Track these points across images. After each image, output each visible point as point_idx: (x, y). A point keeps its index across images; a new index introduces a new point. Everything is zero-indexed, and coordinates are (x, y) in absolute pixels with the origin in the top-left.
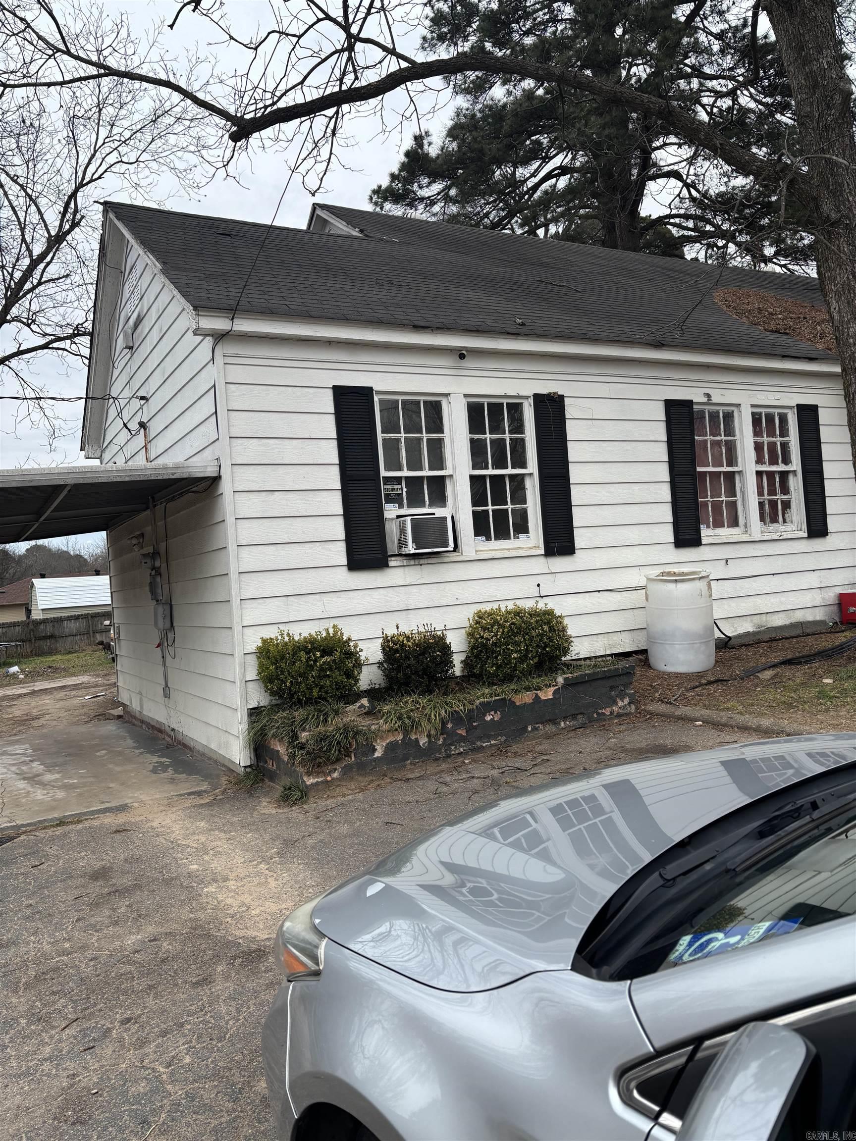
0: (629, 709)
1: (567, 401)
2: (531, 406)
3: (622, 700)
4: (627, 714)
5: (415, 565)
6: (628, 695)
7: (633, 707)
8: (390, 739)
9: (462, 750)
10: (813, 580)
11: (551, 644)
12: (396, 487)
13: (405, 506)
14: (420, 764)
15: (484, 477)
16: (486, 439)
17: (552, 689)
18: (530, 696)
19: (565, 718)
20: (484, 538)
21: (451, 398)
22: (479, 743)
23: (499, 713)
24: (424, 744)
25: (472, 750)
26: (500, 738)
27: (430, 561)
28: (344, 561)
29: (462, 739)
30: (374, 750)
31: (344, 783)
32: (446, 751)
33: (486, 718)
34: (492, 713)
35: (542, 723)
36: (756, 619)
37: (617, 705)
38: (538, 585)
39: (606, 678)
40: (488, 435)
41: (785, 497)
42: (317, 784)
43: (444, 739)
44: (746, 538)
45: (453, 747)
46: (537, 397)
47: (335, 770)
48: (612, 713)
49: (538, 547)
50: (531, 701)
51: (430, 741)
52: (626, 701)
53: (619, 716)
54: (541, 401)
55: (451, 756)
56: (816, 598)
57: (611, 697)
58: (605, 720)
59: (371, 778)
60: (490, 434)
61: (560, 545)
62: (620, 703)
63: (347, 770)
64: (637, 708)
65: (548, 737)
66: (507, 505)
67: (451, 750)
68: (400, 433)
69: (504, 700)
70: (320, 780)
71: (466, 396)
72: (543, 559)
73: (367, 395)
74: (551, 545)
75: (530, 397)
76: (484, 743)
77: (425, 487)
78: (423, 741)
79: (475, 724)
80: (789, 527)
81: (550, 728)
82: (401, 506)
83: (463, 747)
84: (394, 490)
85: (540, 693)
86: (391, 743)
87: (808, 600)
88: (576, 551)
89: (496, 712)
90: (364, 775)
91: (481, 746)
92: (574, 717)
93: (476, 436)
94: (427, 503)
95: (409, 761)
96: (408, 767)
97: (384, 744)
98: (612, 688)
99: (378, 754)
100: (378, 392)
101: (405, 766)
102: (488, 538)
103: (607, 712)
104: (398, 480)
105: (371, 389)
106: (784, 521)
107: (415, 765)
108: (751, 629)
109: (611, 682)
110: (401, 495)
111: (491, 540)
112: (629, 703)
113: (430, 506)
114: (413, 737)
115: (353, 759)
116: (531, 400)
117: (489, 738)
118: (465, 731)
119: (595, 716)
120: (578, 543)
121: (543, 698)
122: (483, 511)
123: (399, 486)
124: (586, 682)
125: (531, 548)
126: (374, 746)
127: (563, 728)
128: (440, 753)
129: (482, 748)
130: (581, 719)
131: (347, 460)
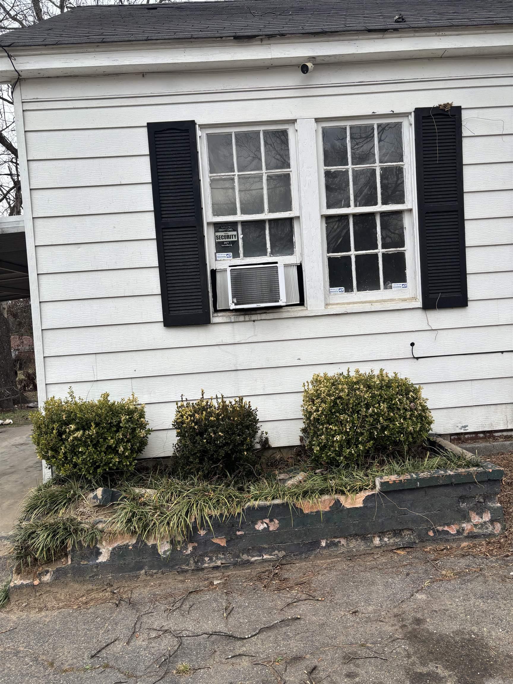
0: (491, 528)
1: (465, 115)
2: (411, 125)
3: (480, 514)
4: (485, 536)
5: (245, 321)
6: (490, 509)
7: (498, 526)
8: (119, 543)
9: (219, 563)
11: (391, 426)
12: (230, 233)
13: (241, 255)
14: (159, 575)
15: (345, 217)
16: (347, 171)
17: (363, 495)
18: (327, 503)
19: (381, 534)
20: (343, 289)
21: (297, 126)
22: (245, 557)
23: (277, 521)
24: (165, 552)
25: (235, 564)
26: (276, 552)
27: (264, 316)
28: (159, 316)
29: (219, 549)
30: (98, 553)
31: (56, 590)
32: (196, 563)
33: (257, 527)
34: (267, 521)
35: (345, 537)
37: (469, 521)
38: (412, 344)
39: (450, 485)
40: (350, 166)
42: (21, 587)
43: (194, 548)
45: (207, 559)
46: (419, 112)
47: (47, 572)
48: (459, 532)
49: (415, 299)
50: (328, 509)
51: (174, 550)
52: (487, 517)
53: (472, 536)
54: (424, 118)
55: (202, 569)
57: (459, 511)
58: (447, 541)
59: (90, 587)
60: (353, 164)
61: (444, 296)
62: (476, 519)
63: (59, 574)
64: (504, 528)
65: (351, 557)
66: (377, 248)
67: (203, 562)
68: (234, 171)
69: (285, 506)
70: (25, 582)
71: (317, 120)
72: (420, 313)
73: (187, 131)
74: (431, 296)
75: (410, 113)
76: (253, 556)
77: (267, 232)
78: (164, 548)
79: (239, 533)
81: (357, 545)
82: (236, 255)
83: (221, 559)
84: (228, 237)
85: (342, 498)
86: (119, 548)
88: (469, 303)
89: (271, 521)
90: (83, 582)
91: (248, 561)
92: (397, 533)
93: (333, 168)
94: (269, 250)
95: (143, 571)
96: (142, 577)
97: (111, 549)
98: (463, 498)
99: (103, 558)
100: (202, 127)
101: (138, 577)
102: (349, 288)
103: (453, 530)
104: (233, 225)
105: (193, 123)
107: (152, 576)
109: (460, 491)
110: (236, 243)
111: (352, 291)
112: (492, 521)
113: (273, 253)
114: (150, 543)
115: (70, 562)
116: (412, 119)
117: (260, 551)
118: (224, 541)
119: (431, 534)
120: (472, 292)
121: (348, 506)
122: (343, 257)
123: (235, 233)
124: (418, 489)
125: (404, 300)
126: (99, 549)
127: (376, 547)
128: (188, 565)
129: (248, 563)
130: (408, 536)
131: (163, 206)
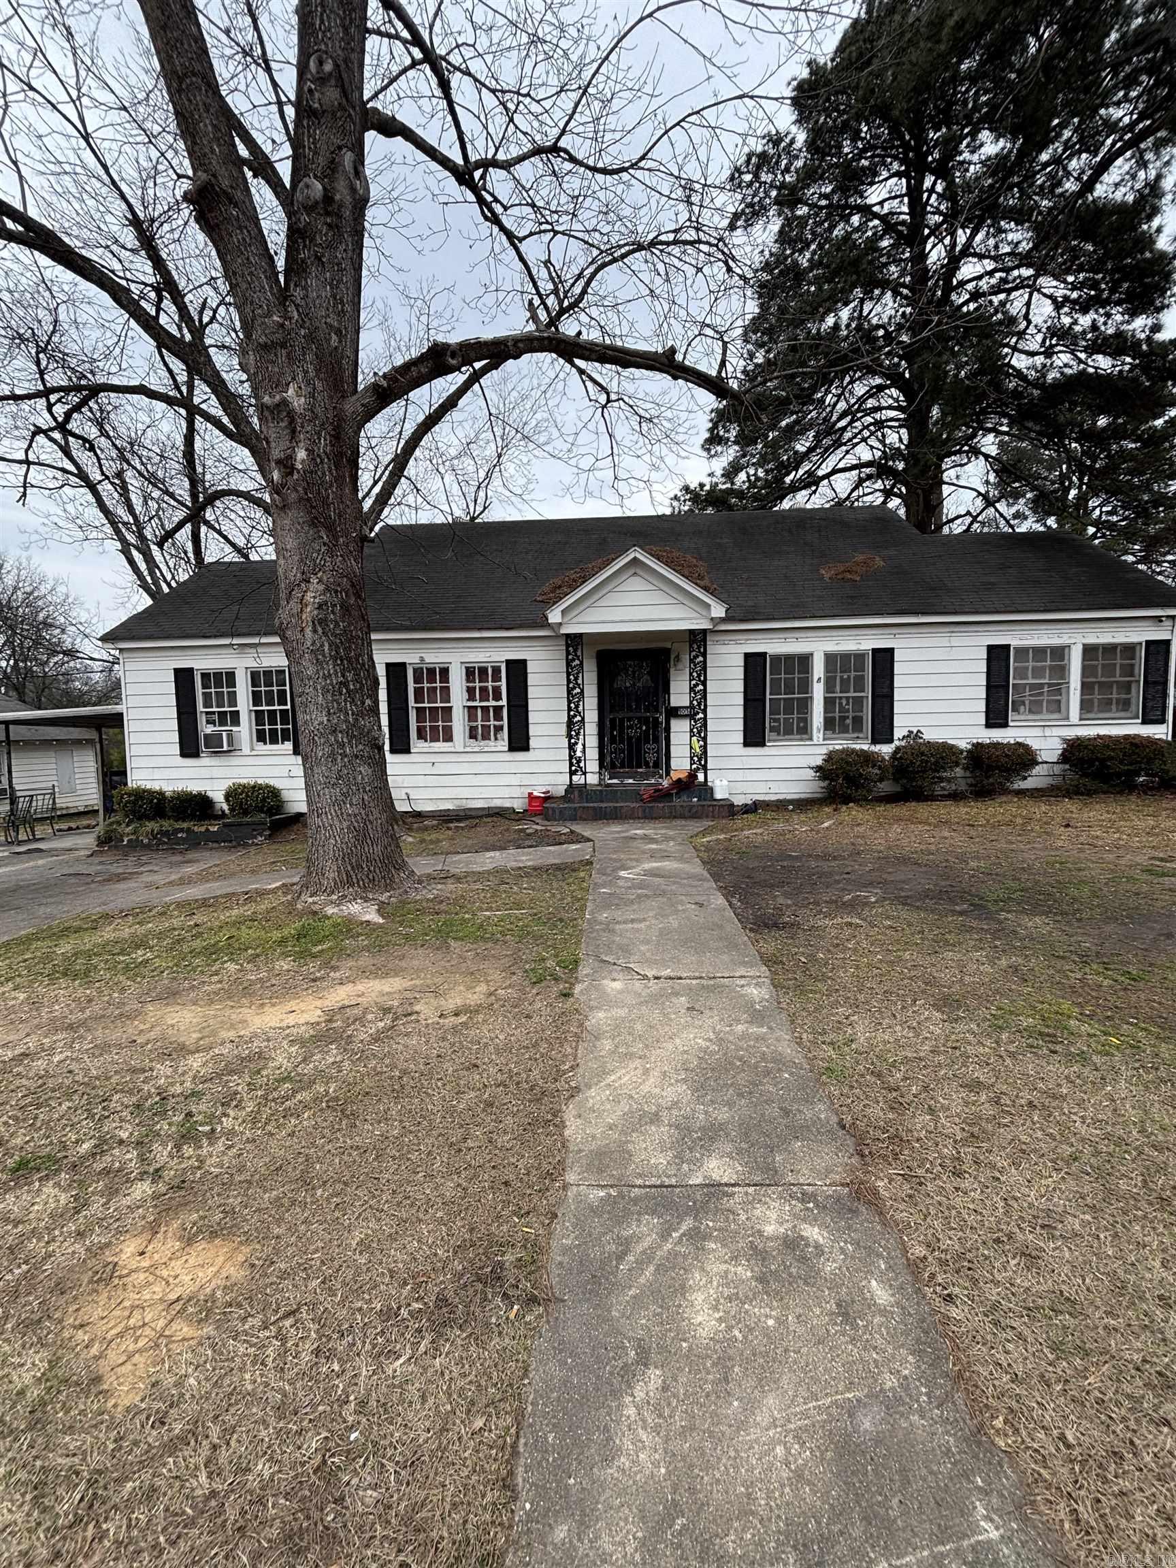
10: (515, 780)
12: (212, 716)
13: (217, 726)
15: (263, 711)
16: (261, 691)
20: (262, 743)
28: (178, 753)
36: (458, 802)
38: (290, 771)
40: (263, 688)
41: (497, 723)
44: (452, 750)
56: (517, 792)
66: (278, 726)
68: (212, 689)
71: (247, 668)
72: (293, 756)
77: (228, 716)
80: (500, 743)
81: (215, 845)
84: (211, 718)
87: (506, 793)
94: (229, 724)
100: (197, 670)
102: (265, 743)
104: (213, 713)
105: (192, 668)
106: (496, 739)
108: (451, 808)
110: (215, 720)
111: (267, 744)
122: (263, 729)
123: (214, 716)
125: (287, 750)
130: (234, 843)
